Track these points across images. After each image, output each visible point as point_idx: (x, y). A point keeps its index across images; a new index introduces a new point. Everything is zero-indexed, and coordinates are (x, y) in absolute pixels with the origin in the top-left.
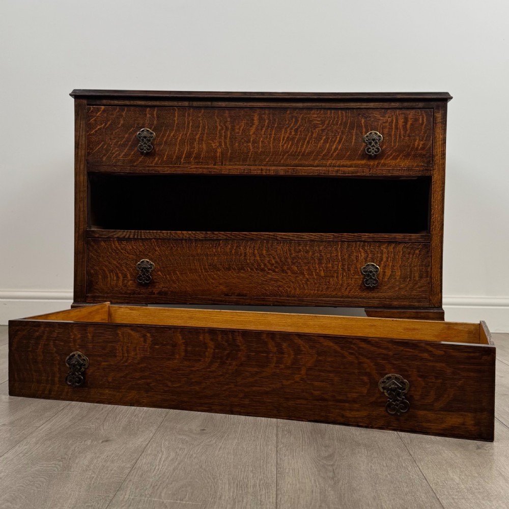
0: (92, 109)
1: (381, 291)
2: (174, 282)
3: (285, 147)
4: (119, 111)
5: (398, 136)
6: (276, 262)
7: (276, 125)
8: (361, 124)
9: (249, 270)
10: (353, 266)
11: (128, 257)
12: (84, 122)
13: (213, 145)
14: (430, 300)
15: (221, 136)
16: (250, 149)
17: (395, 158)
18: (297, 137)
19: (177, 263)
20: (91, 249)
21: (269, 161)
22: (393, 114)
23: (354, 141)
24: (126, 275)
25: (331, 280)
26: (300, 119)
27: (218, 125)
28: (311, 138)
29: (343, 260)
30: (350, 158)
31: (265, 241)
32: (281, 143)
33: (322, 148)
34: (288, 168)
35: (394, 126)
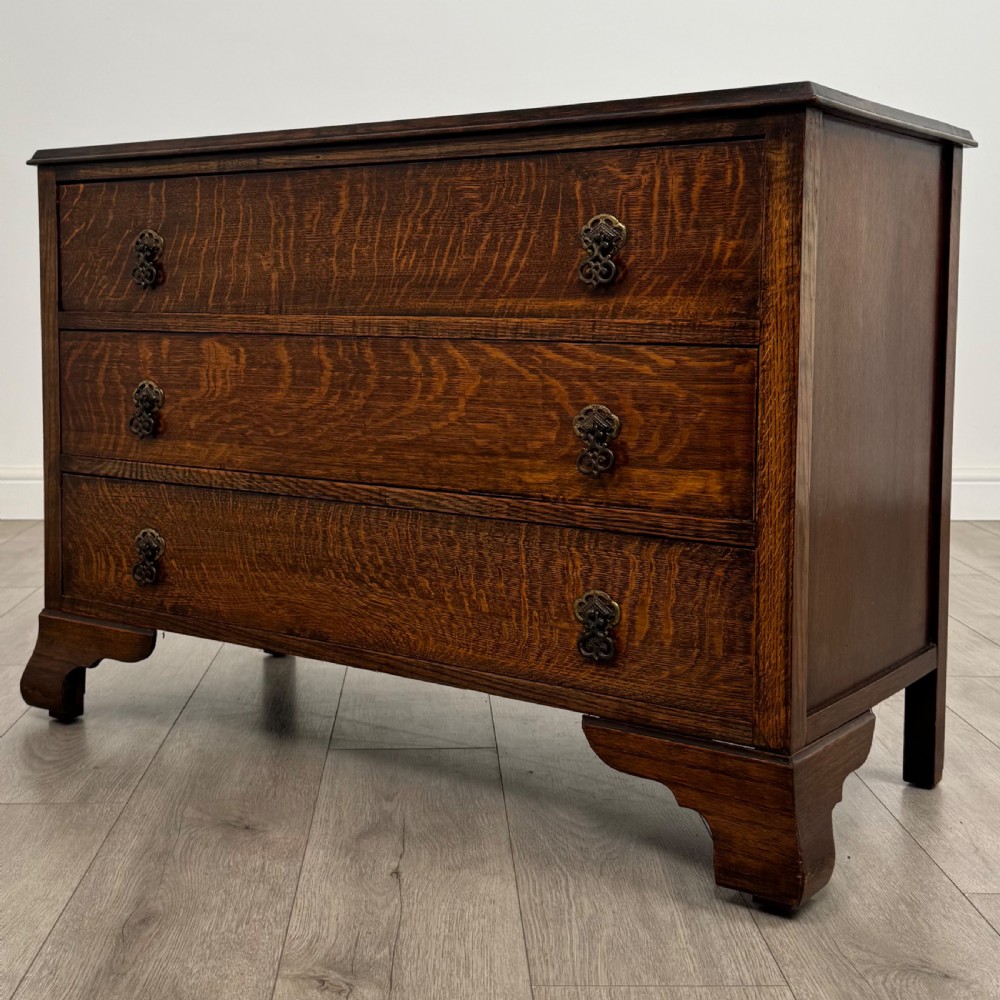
0: (66, 191)
1: (625, 674)
2: (198, 588)
3: (402, 265)
4: (106, 194)
5: (667, 228)
6: (386, 563)
7: (384, 209)
8: (574, 195)
9: (333, 577)
10: (556, 594)
11: (123, 519)
12: (53, 221)
13: (264, 263)
14: (754, 725)
15: (277, 239)
16: (332, 271)
17: (659, 292)
18: (428, 237)
19: (202, 544)
20: (67, 497)
21: (370, 302)
22: (654, 162)
23: (556, 243)
24: (121, 561)
25: (504, 624)
26: (434, 189)
27: (272, 214)
28: (457, 241)
29: (532, 573)
30: (549, 292)
31: (364, 507)
32: (394, 254)
33: (484, 266)
34: (408, 320)
35: (656, 197)
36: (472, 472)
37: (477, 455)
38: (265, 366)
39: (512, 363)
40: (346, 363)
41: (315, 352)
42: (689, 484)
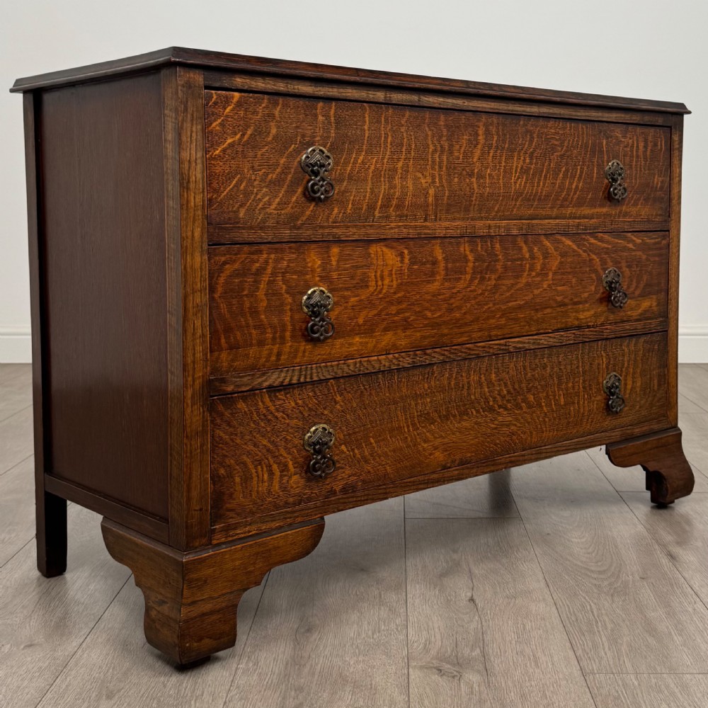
0: (215, 97)
2: (366, 461)
3: (518, 185)
4: (267, 107)
5: (638, 169)
6: (509, 392)
7: (507, 146)
8: (603, 147)
9: (475, 413)
10: (595, 381)
11: (288, 424)
12: (199, 127)
13: (423, 181)
14: (668, 418)
15: (434, 162)
16: (473, 189)
17: (636, 203)
18: (532, 167)
19: (371, 422)
20: (218, 421)
21: (498, 211)
22: (634, 133)
23: (595, 175)
24: (286, 466)
25: (572, 408)
26: (535, 136)
27: (430, 143)
28: (548, 172)
29: (585, 373)
30: (592, 204)
31: (494, 357)
32: (513, 178)
33: (562, 188)
34: (522, 223)
35: (635, 153)
36: (555, 318)
37: (557, 307)
38: (424, 264)
39: (576, 248)
40: (483, 255)
41: (462, 249)
42: (646, 304)
